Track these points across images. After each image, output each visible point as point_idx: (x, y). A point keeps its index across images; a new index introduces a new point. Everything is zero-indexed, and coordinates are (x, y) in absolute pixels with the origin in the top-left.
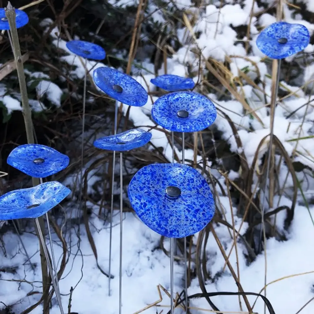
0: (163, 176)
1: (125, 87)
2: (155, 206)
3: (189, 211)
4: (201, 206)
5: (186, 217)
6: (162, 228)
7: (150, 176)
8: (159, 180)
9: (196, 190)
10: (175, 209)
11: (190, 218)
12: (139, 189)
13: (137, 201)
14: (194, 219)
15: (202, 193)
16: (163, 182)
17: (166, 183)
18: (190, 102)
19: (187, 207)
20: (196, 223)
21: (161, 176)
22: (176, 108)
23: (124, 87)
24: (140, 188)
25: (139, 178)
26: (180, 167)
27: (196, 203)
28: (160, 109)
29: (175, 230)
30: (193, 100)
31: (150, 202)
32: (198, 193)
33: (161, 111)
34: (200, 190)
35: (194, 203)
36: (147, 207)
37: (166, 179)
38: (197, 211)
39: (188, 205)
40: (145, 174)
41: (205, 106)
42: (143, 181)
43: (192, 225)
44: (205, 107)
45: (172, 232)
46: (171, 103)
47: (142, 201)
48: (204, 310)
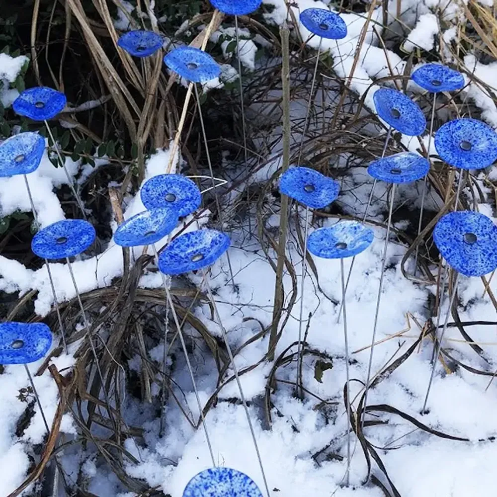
0: (460, 223)
1: (402, 110)
2: (457, 251)
3: (484, 255)
4: (494, 250)
5: (482, 260)
6: (464, 269)
7: (450, 224)
8: (457, 227)
9: (488, 236)
10: (473, 253)
11: (485, 261)
12: (442, 236)
13: (444, 247)
14: (488, 262)
15: (493, 238)
16: (460, 228)
17: (463, 229)
18: (473, 131)
19: (482, 252)
20: (490, 265)
21: (458, 223)
22: (458, 138)
23: (400, 110)
24: (443, 234)
25: (441, 226)
26: (474, 214)
27: (490, 248)
28: (443, 141)
29: (474, 270)
30: (476, 128)
31: (453, 248)
32: (490, 238)
33: (444, 143)
34: (492, 236)
35: (488, 248)
36: (452, 252)
37: (462, 225)
38: (491, 254)
39: (483, 250)
40: (446, 222)
41: (489, 137)
42: (445, 229)
43: (487, 267)
44: (489, 139)
45: (471, 272)
46: (453, 133)
47: (448, 248)
48: (454, 340)
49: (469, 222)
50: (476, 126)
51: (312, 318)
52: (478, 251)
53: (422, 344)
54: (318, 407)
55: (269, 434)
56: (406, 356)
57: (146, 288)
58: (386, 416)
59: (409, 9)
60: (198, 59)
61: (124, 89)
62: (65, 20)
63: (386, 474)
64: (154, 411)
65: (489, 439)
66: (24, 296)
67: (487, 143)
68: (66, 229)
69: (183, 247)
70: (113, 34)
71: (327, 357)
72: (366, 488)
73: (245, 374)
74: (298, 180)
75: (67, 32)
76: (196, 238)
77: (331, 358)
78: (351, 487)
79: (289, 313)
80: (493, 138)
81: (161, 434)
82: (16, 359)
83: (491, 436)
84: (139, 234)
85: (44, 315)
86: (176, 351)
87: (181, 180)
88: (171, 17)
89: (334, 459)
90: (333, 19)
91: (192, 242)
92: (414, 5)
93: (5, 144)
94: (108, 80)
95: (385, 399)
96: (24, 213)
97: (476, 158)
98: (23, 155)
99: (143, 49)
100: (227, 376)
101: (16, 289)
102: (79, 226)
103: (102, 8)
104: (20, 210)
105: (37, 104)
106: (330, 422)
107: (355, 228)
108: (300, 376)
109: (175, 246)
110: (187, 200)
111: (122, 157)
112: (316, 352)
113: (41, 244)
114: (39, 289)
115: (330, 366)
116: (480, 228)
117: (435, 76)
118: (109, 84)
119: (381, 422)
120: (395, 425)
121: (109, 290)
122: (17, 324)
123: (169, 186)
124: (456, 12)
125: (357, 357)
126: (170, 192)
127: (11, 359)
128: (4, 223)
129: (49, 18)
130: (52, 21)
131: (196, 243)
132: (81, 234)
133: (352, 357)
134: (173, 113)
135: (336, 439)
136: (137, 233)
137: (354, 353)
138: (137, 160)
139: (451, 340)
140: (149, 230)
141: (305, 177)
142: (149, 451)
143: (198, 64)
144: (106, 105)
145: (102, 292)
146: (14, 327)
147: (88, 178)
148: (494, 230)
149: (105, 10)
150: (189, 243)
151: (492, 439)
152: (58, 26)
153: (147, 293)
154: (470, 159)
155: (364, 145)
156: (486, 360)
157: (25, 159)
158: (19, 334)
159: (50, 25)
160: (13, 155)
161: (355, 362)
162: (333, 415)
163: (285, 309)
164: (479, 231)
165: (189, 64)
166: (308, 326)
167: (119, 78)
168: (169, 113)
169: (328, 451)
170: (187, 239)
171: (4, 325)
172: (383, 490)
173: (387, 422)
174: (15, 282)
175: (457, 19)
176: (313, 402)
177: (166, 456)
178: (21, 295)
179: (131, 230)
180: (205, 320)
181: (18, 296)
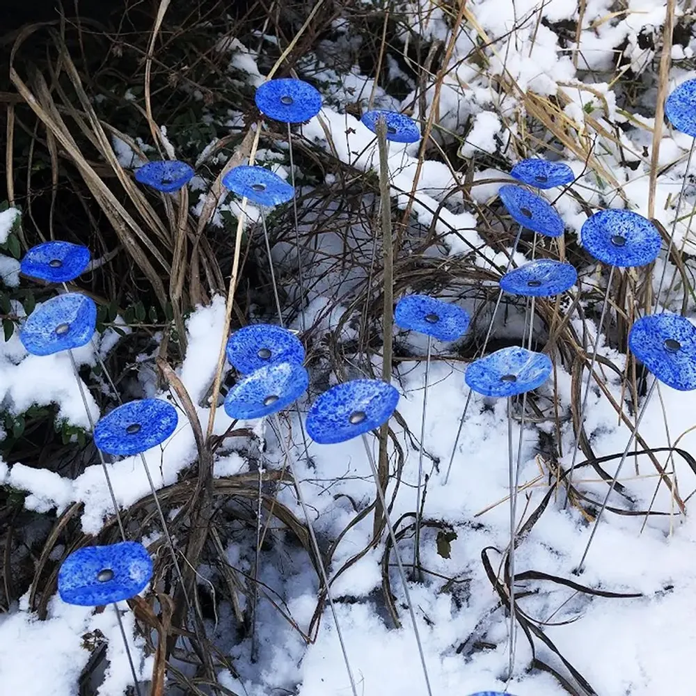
9: (690, 340)
10: (681, 363)
12: (641, 347)
16: (656, 335)
17: (659, 335)
19: (691, 359)
22: (607, 233)
32: (693, 342)
37: (657, 331)
41: (643, 227)
44: (643, 230)
47: (654, 360)
48: (587, 481)
49: (663, 326)
50: (624, 216)
51: (429, 481)
52: (686, 360)
53: (558, 491)
54: (446, 589)
55: (400, 633)
56: (542, 508)
57: (221, 478)
58: (534, 584)
59: (449, 112)
60: (262, 178)
61: (144, 237)
62: (50, 164)
63: (557, 652)
64: (235, 632)
65: (666, 589)
66: (64, 513)
67: (643, 234)
68: (133, 413)
69: (330, 408)
70: (120, 172)
71: (446, 525)
72: (534, 675)
73: (354, 564)
74: (415, 311)
75: (55, 177)
76: (344, 394)
77: (451, 527)
78: (515, 678)
79: (399, 479)
80: (647, 227)
81: (254, 657)
82: (113, 595)
83: (667, 585)
84: (256, 402)
85: (95, 533)
86: (248, 551)
87: (272, 330)
88: (180, 147)
89: (484, 649)
90: (399, 121)
91: (340, 399)
92: (453, 109)
93: (36, 314)
94: (120, 228)
95: (527, 565)
96: (43, 407)
97: (637, 253)
98: (64, 325)
99: (169, 182)
100: (332, 571)
101: (52, 506)
102: (151, 408)
103: (101, 142)
104: (36, 404)
105: (52, 262)
106: (464, 604)
107: (520, 355)
108: (417, 555)
109: (320, 407)
110: (287, 354)
111: (156, 321)
112: (432, 523)
113: (107, 439)
114: (85, 500)
115: (454, 536)
116: (678, 331)
117: (537, 172)
118: (121, 233)
119: (530, 593)
120: (547, 594)
121: (177, 488)
122: (96, 549)
123: (259, 340)
124: (515, 106)
125: (481, 520)
126: (261, 347)
127: (106, 597)
128: (18, 424)
129: (27, 164)
130: (32, 167)
131: (345, 399)
132: (159, 416)
133: (476, 521)
134: (209, 259)
135: (481, 623)
136: (253, 401)
137: (477, 515)
138: (173, 322)
139: (583, 481)
140: (266, 395)
141: (422, 306)
142: (253, 683)
143: (264, 185)
144: (111, 263)
145: (171, 490)
146: (93, 553)
147: (108, 354)
148: (694, 331)
149: (104, 144)
150: (337, 401)
151: (670, 588)
152: (41, 171)
153: (226, 483)
154: (630, 256)
155: (446, 268)
156: (629, 498)
157: (70, 329)
158: (102, 562)
159: (29, 172)
160: (50, 325)
161: (480, 526)
162: (464, 595)
163: (392, 476)
164: (678, 335)
165: (254, 186)
166: (425, 492)
167: (135, 224)
168: (205, 260)
169: (472, 641)
170: (332, 396)
171: (79, 553)
172: (553, 674)
173: (537, 592)
174: (50, 497)
175: (517, 114)
176: (438, 583)
177: (277, 685)
178: (59, 512)
179: (243, 397)
180: (291, 506)
181: (55, 515)
